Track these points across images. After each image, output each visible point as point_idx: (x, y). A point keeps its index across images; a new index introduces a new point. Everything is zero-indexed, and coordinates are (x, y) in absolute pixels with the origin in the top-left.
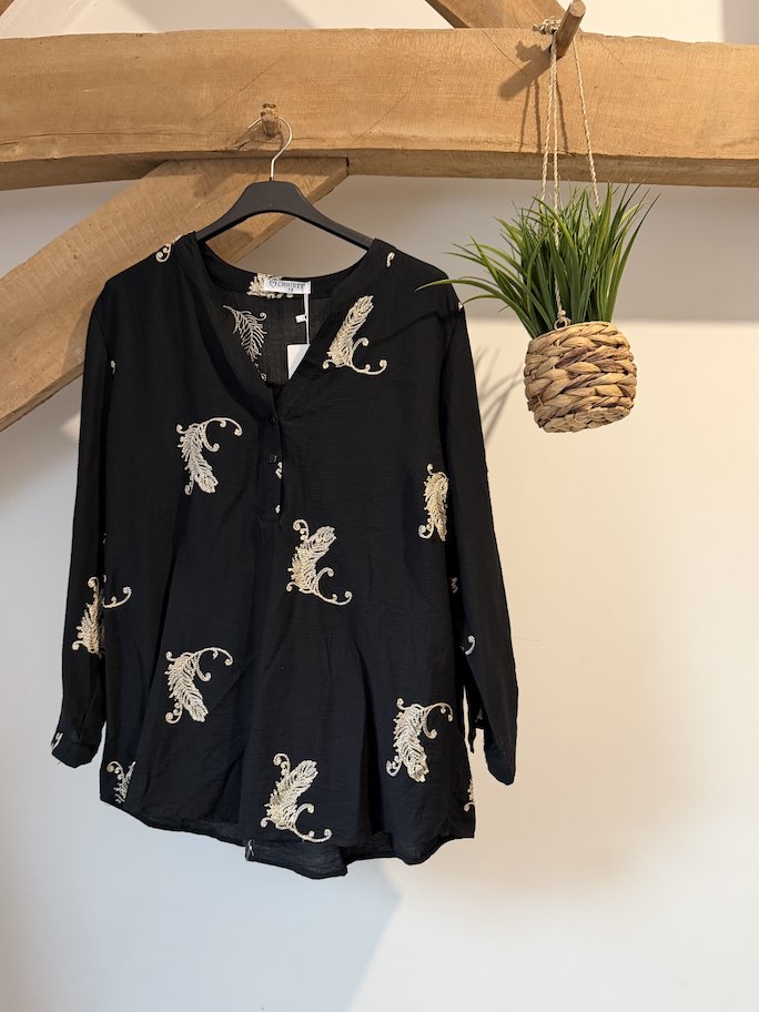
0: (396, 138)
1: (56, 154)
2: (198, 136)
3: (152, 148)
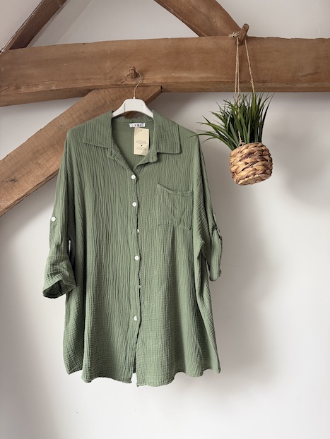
0: (179, 78)
1: (54, 88)
2: (106, 79)
3: (90, 85)
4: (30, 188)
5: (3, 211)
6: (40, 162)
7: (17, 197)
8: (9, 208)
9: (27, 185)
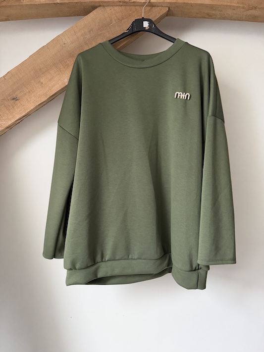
1: (58, 1)
4: (32, 108)
5: (3, 130)
6: (42, 81)
7: (18, 117)
8: (10, 127)
9: (29, 104)
